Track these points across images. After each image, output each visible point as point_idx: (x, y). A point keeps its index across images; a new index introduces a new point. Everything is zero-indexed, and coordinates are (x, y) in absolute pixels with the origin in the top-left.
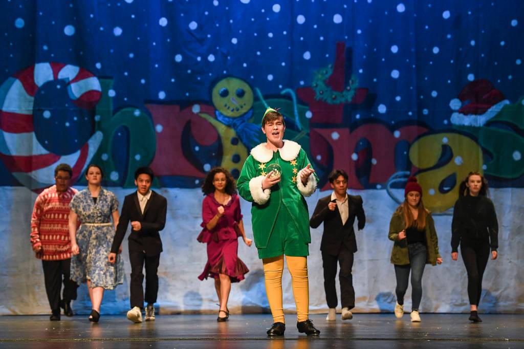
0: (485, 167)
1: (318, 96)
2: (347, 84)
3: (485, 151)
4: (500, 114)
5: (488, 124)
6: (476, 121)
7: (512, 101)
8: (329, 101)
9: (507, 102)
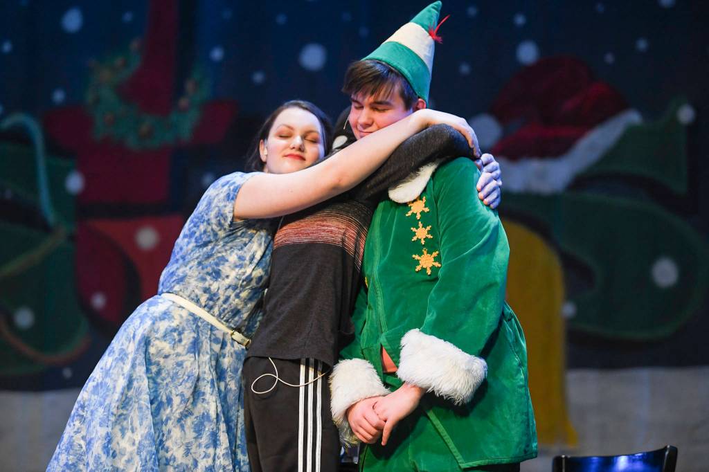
0: (569, 310)
1: (100, 130)
2: (180, 92)
3: (569, 263)
4: (612, 155)
5: (580, 182)
6: (542, 176)
7: (649, 112)
8: (132, 142)
9: (633, 118)
